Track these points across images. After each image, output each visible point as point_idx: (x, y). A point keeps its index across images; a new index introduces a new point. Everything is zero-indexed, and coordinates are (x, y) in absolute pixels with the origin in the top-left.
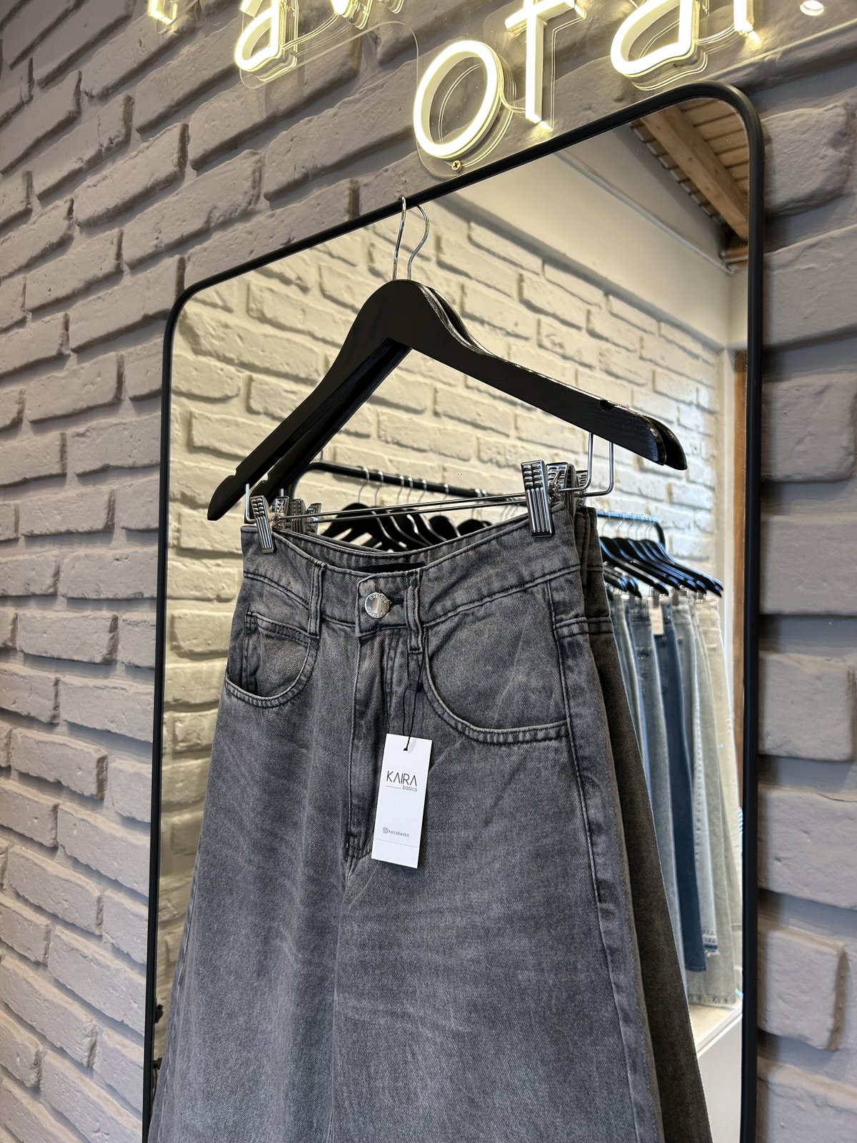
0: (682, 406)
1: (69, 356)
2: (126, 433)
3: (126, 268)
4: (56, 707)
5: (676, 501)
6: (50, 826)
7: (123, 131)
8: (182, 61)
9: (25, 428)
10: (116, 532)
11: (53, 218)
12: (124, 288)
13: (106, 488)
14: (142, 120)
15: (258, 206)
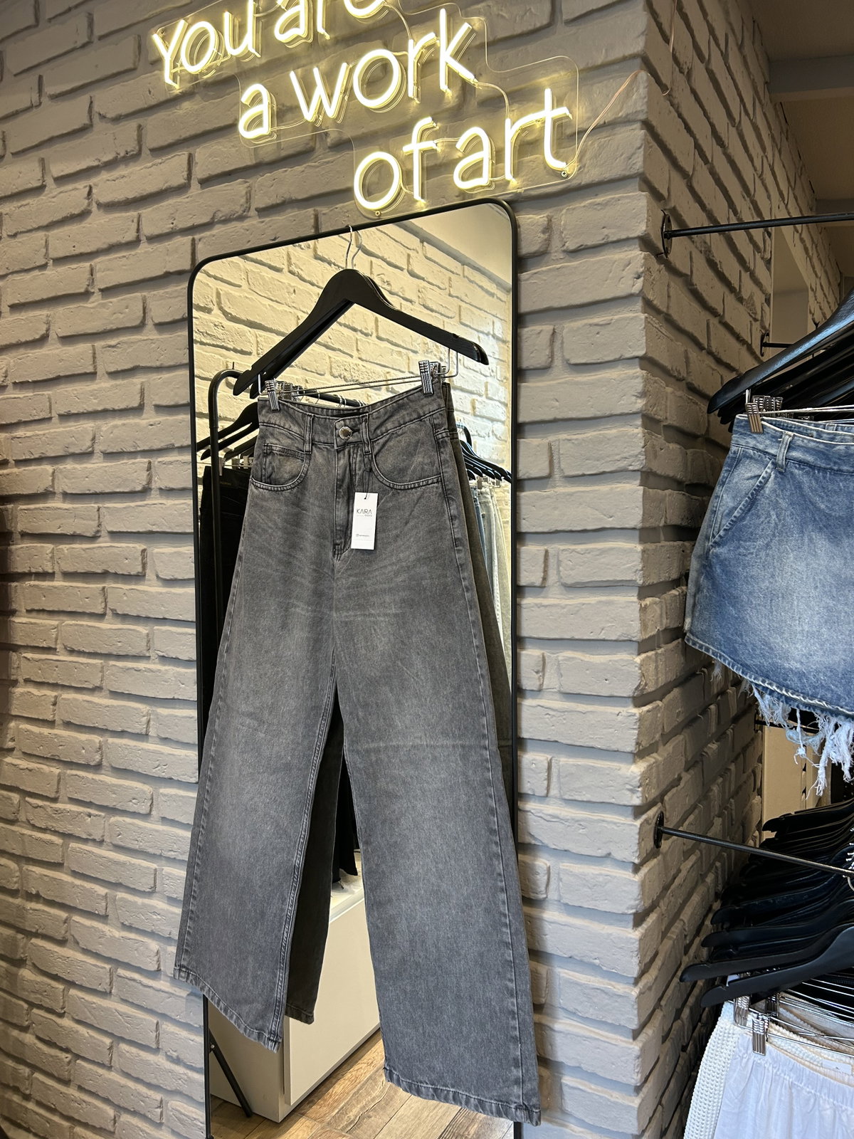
0: (481, 335)
1: (93, 293)
2: (154, 345)
3: (143, 239)
4: (99, 525)
5: (477, 413)
6: (100, 600)
7: (137, 148)
8: (188, 113)
9: (53, 342)
10: (146, 408)
11: (73, 196)
12: (146, 252)
13: (138, 381)
14: (155, 145)
15: (250, 214)
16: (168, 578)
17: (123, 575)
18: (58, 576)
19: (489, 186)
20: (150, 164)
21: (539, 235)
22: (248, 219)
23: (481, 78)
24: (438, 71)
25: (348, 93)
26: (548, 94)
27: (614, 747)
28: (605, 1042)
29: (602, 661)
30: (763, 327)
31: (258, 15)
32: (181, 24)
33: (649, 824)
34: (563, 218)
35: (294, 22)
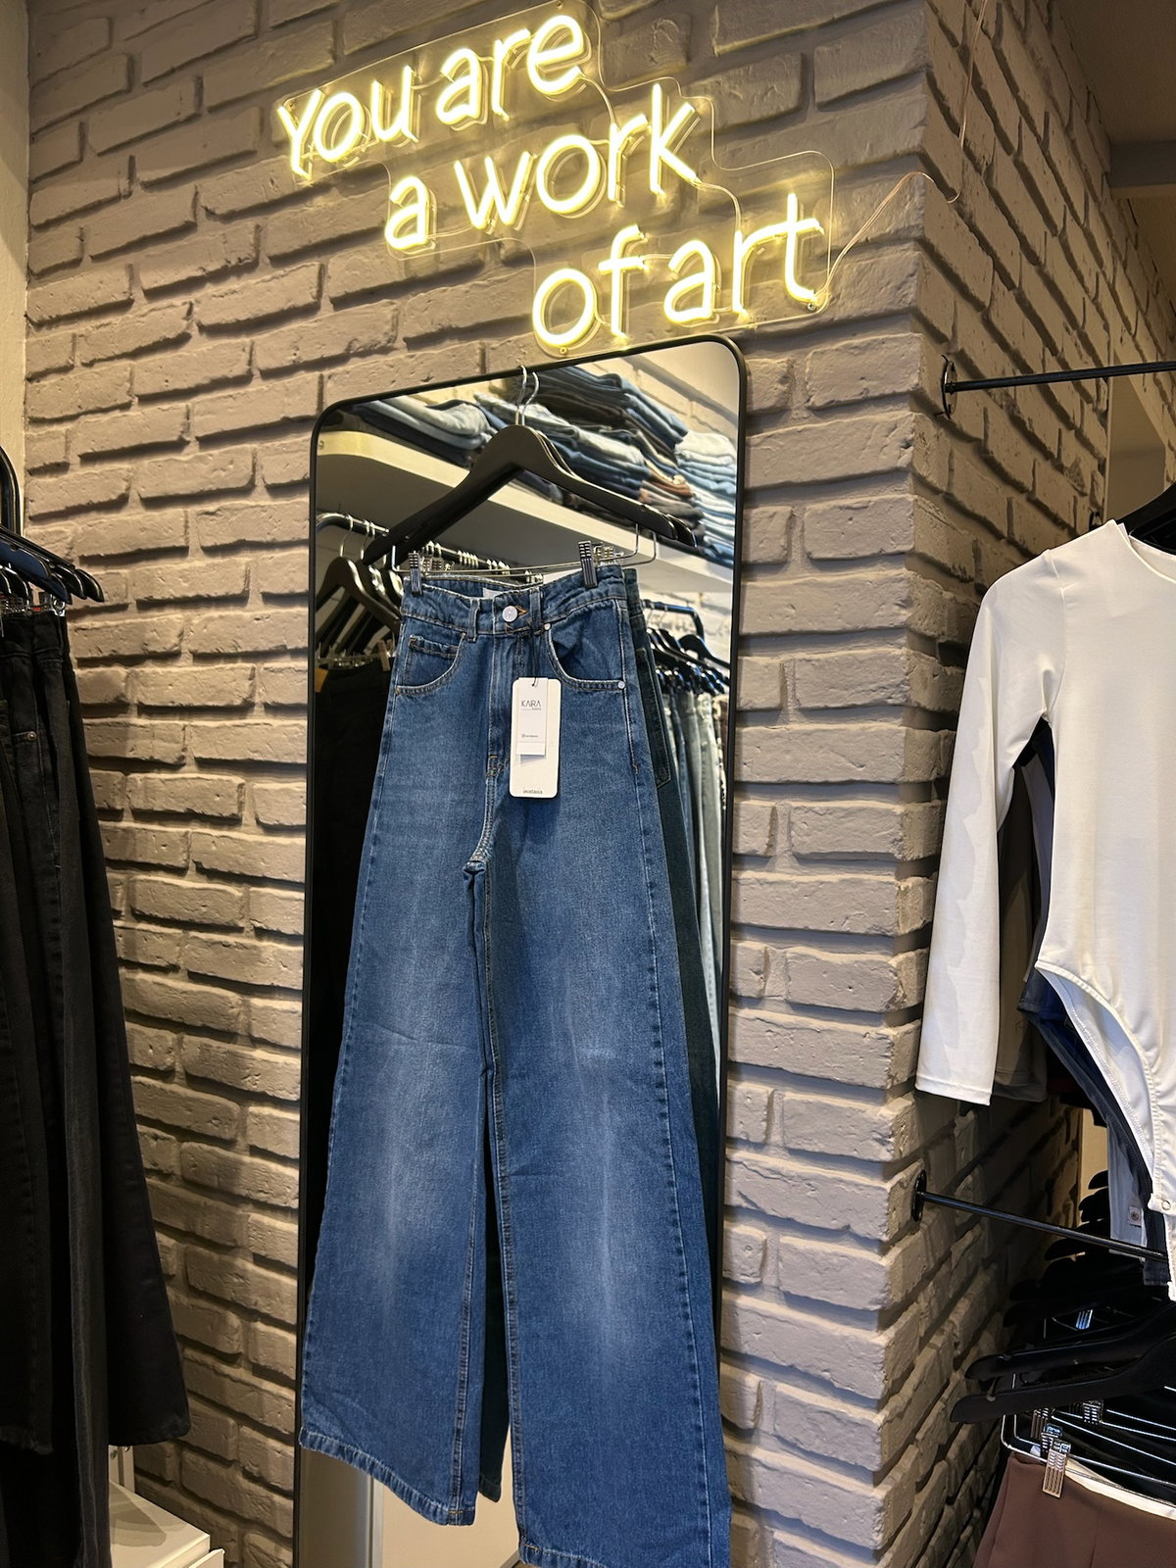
1: (188, 443)
2: (264, 514)
3: (257, 373)
4: (184, 750)
6: (181, 849)
7: (254, 255)
8: (319, 212)
9: (134, 505)
10: (252, 596)
11: (168, 316)
12: (258, 391)
13: (244, 559)
14: (275, 251)
15: (396, 345)
16: (271, 823)
17: (212, 817)
18: (127, 815)
19: (711, 319)
20: (268, 277)
21: (776, 386)
22: (395, 352)
23: (705, 178)
24: (646, 166)
25: (530, 190)
26: (792, 201)
27: (858, 1080)
28: (835, 1486)
29: (845, 961)
30: (1093, 502)
31: (416, 88)
32: (316, 95)
33: (904, 1188)
34: (808, 363)
35: (463, 97)
